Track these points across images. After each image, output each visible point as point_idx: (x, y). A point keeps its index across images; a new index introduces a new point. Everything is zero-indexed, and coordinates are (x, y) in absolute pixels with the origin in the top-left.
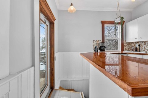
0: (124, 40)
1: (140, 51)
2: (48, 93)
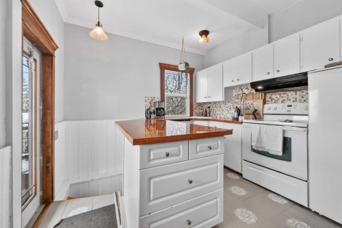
0: (194, 99)
1: (210, 116)
2: (36, 212)
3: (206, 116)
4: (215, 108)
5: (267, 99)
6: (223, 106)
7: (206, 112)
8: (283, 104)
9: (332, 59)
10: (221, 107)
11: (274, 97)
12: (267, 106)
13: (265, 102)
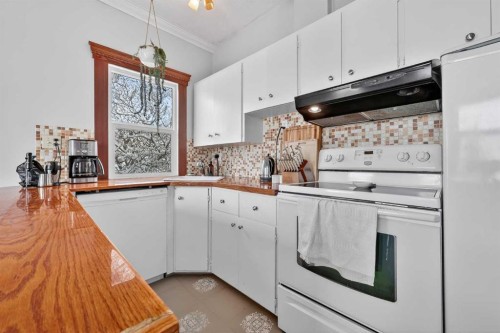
3: (211, 173)
4: (231, 158)
5: (326, 139)
6: (244, 153)
7: (211, 165)
8: (354, 149)
9: (473, 35)
10: (241, 157)
11: (337, 134)
12: (324, 153)
13: (320, 146)
